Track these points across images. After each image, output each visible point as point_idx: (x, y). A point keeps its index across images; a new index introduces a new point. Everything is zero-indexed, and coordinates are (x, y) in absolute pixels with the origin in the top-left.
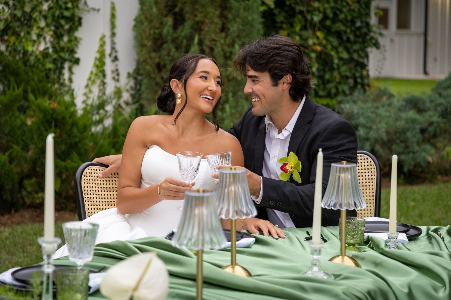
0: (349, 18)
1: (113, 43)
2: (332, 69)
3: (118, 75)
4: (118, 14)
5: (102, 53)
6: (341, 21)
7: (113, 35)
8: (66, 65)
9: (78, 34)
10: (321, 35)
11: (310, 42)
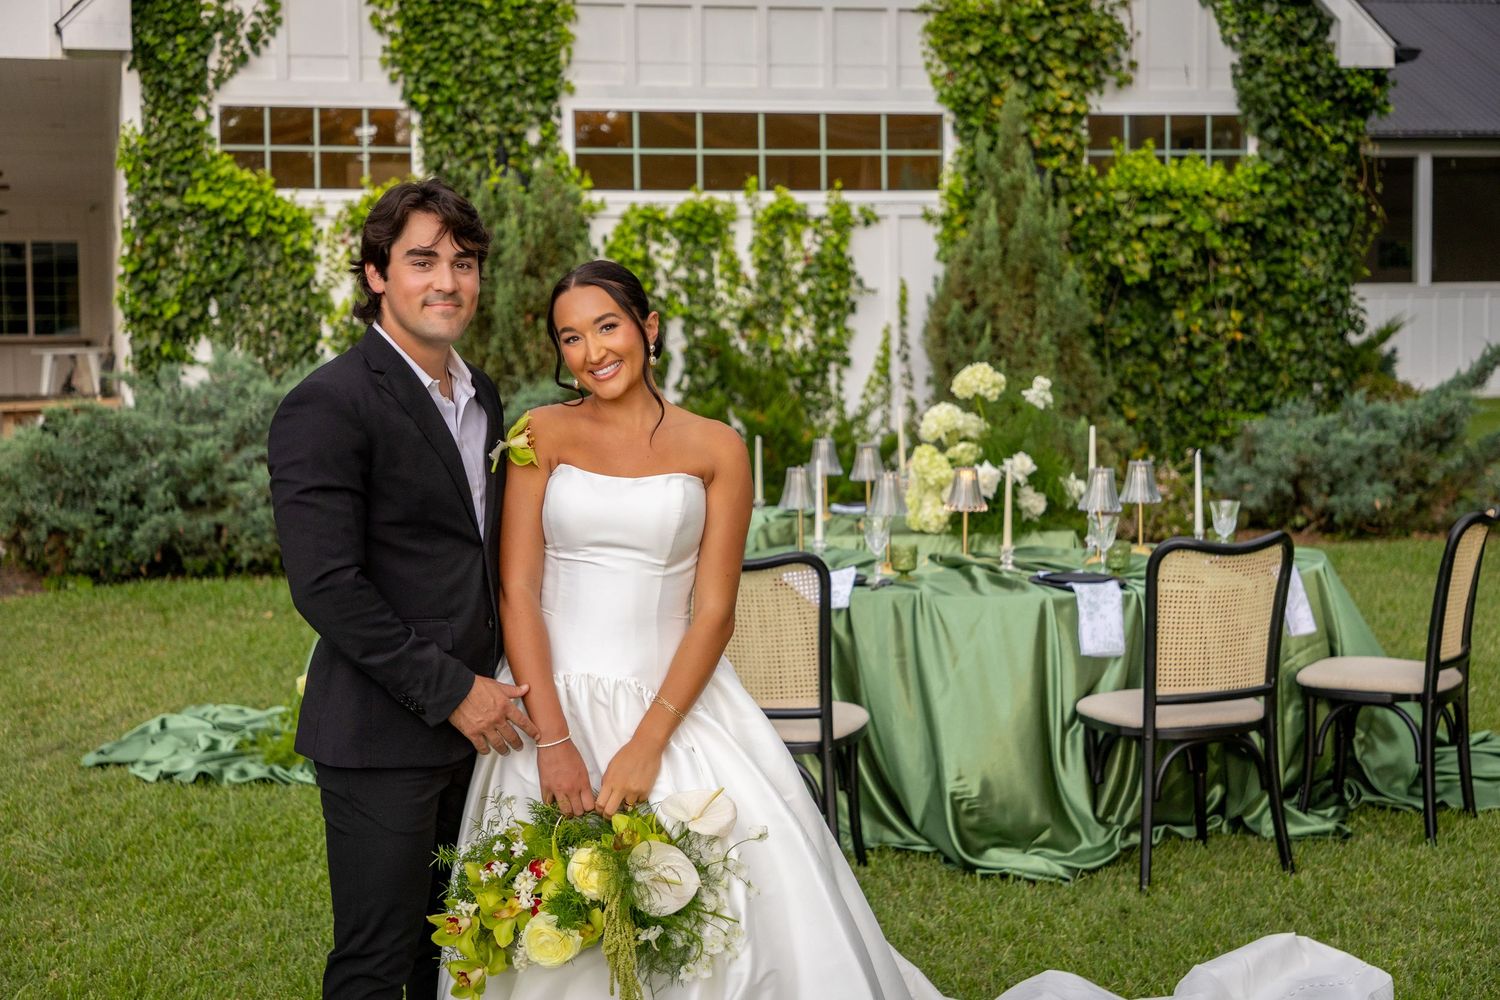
0: (1306, 287)
1: (903, 336)
2: (1276, 370)
3: (911, 379)
4: (911, 294)
5: (886, 349)
6: (1292, 292)
7: (903, 324)
8: (833, 367)
9: (851, 322)
10: (1237, 316)
11: (1220, 327)
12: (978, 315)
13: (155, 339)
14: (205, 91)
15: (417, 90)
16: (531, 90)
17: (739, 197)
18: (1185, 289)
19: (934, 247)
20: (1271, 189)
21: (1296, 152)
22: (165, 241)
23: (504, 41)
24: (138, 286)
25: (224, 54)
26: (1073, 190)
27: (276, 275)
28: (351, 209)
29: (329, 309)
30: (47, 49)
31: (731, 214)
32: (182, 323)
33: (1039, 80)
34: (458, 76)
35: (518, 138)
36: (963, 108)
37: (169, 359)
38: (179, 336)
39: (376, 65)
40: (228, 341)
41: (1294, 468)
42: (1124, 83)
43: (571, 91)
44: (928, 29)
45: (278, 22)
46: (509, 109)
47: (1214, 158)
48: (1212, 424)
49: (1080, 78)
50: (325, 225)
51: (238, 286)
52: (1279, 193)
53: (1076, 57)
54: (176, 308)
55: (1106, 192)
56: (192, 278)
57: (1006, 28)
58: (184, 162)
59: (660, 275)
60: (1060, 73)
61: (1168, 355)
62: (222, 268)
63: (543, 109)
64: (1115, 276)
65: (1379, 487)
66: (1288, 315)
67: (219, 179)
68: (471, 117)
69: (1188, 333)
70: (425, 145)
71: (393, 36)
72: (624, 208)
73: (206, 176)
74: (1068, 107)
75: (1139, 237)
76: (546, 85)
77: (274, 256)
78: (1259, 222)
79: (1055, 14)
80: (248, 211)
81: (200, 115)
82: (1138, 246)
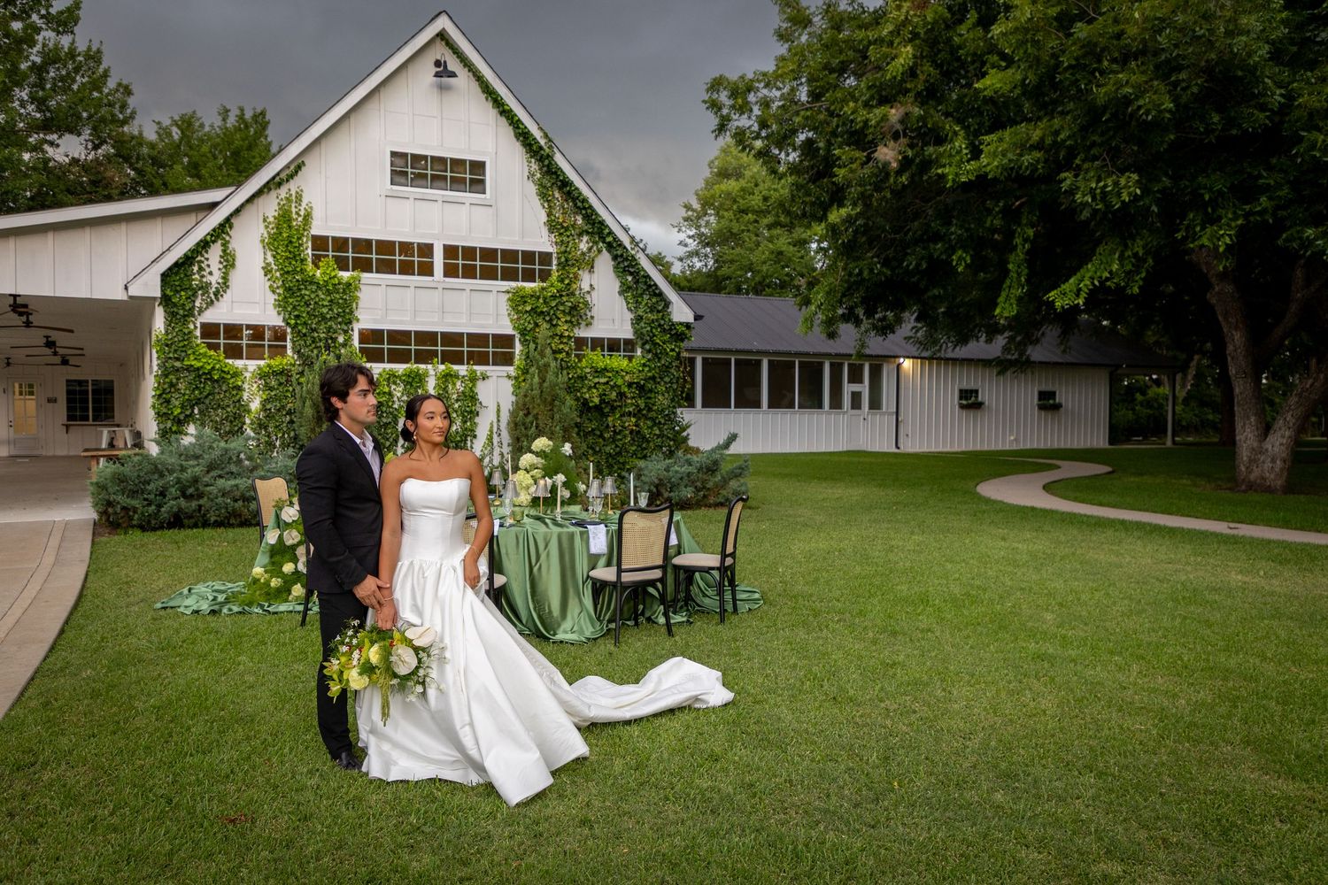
0: (660, 409)
1: (498, 425)
2: (648, 442)
4: (501, 409)
5: (491, 431)
6: (655, 411)
7: (499, 421)
8: (469, 438)
9: (477, 420)
10: (633, 420)
11: (627, 424)
12: (530, 418)
13: (169, 424)
14: (193, 316)
15: (290, 318)
16: (340, 320)
17: (430, 366)
18: (613, 409)
19: (512, 390)
20: (647, 369)
21: (656, 355)
22: (174, 381)
23: (329, 298)
24: (161, 401)
25: (203, 300)
26: (568, 367)
27: (225, 396)
28: (260, 368)
29: (249, 411)
30: (120, 295)
31: (426, 374)
32: (182, 417)
33: (554, 322)
34: (308, 313)
35: (334, 340)
36: (523, 333)
37: (176, 433)
38: (180, 423)
39: (272, 307)
40: (203, 425)
41: (656, 481)
42: (589, 324)
43: (358, 320)
44: (509, 299)
45: (228, 287)
46: (330, 327)
47: (624, 356)
48: (624, 464)
49: (571, 322)
50: (248, 375)
51: (207, 401)
52: (649, 371)
53: (570, 313)
54: (179, 411)
55: (581, 369)
56: (187, 397)
57: (541, 301)
58: (184, 346)
59: (395, 399)
60: (563, 320)
61: (606, 435)
62: (201, 393)
63: (346, 328)
64: (585, 403)
65: (689, 489)
66: (653, 419)
67: (200, 354)
68: (313, 330)
69: (614, 426)
70: (293, 342)
71: (279, 295)
72: (381, 370)
73: (194, 353)
74: (566, 334)
75: (595, 387)
76: (347, 318)
77: (224, 388)
78: (642, 382)
79: (561, 296)
80: (213, 368)
81: (192, 326)
82: (594, 391)
